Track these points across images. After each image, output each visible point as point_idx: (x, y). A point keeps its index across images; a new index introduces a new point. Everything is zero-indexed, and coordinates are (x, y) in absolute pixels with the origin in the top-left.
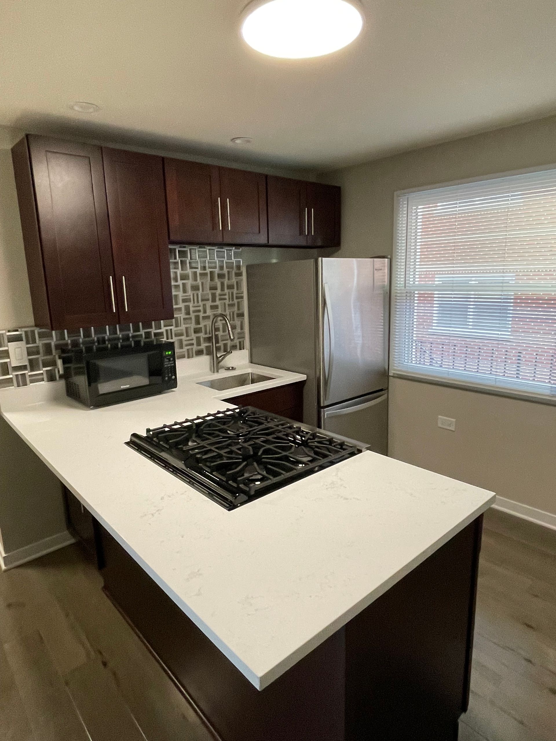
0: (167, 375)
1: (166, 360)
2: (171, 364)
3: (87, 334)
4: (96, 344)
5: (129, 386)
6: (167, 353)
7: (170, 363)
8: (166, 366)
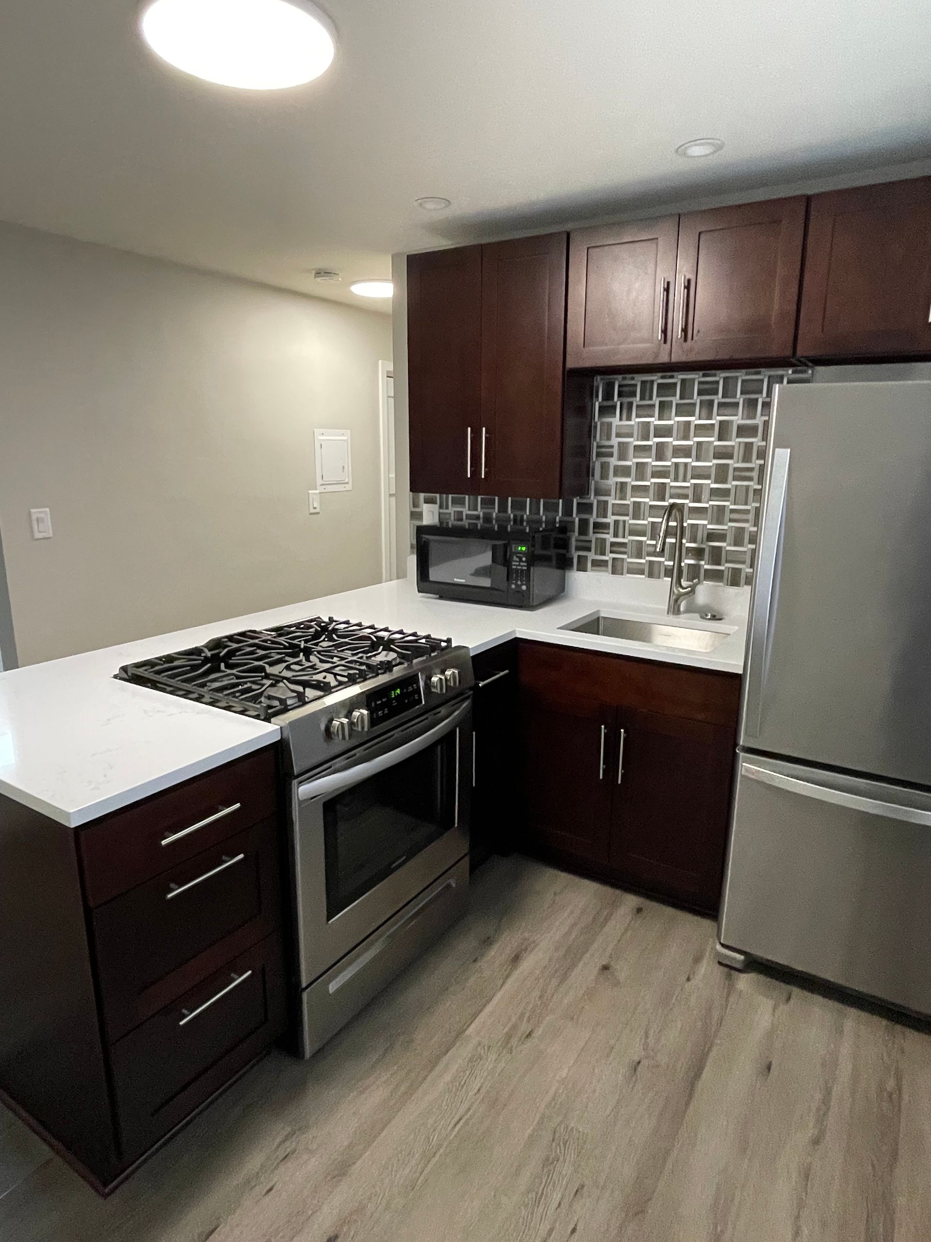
0: (514, 582)
1: (515, 558)
2: (522, 566)
3: (503, 508)
4: (512, 523)
5: (464, 581)
6: (520, 548)
7: (522, 564)
8: (514, 567)
